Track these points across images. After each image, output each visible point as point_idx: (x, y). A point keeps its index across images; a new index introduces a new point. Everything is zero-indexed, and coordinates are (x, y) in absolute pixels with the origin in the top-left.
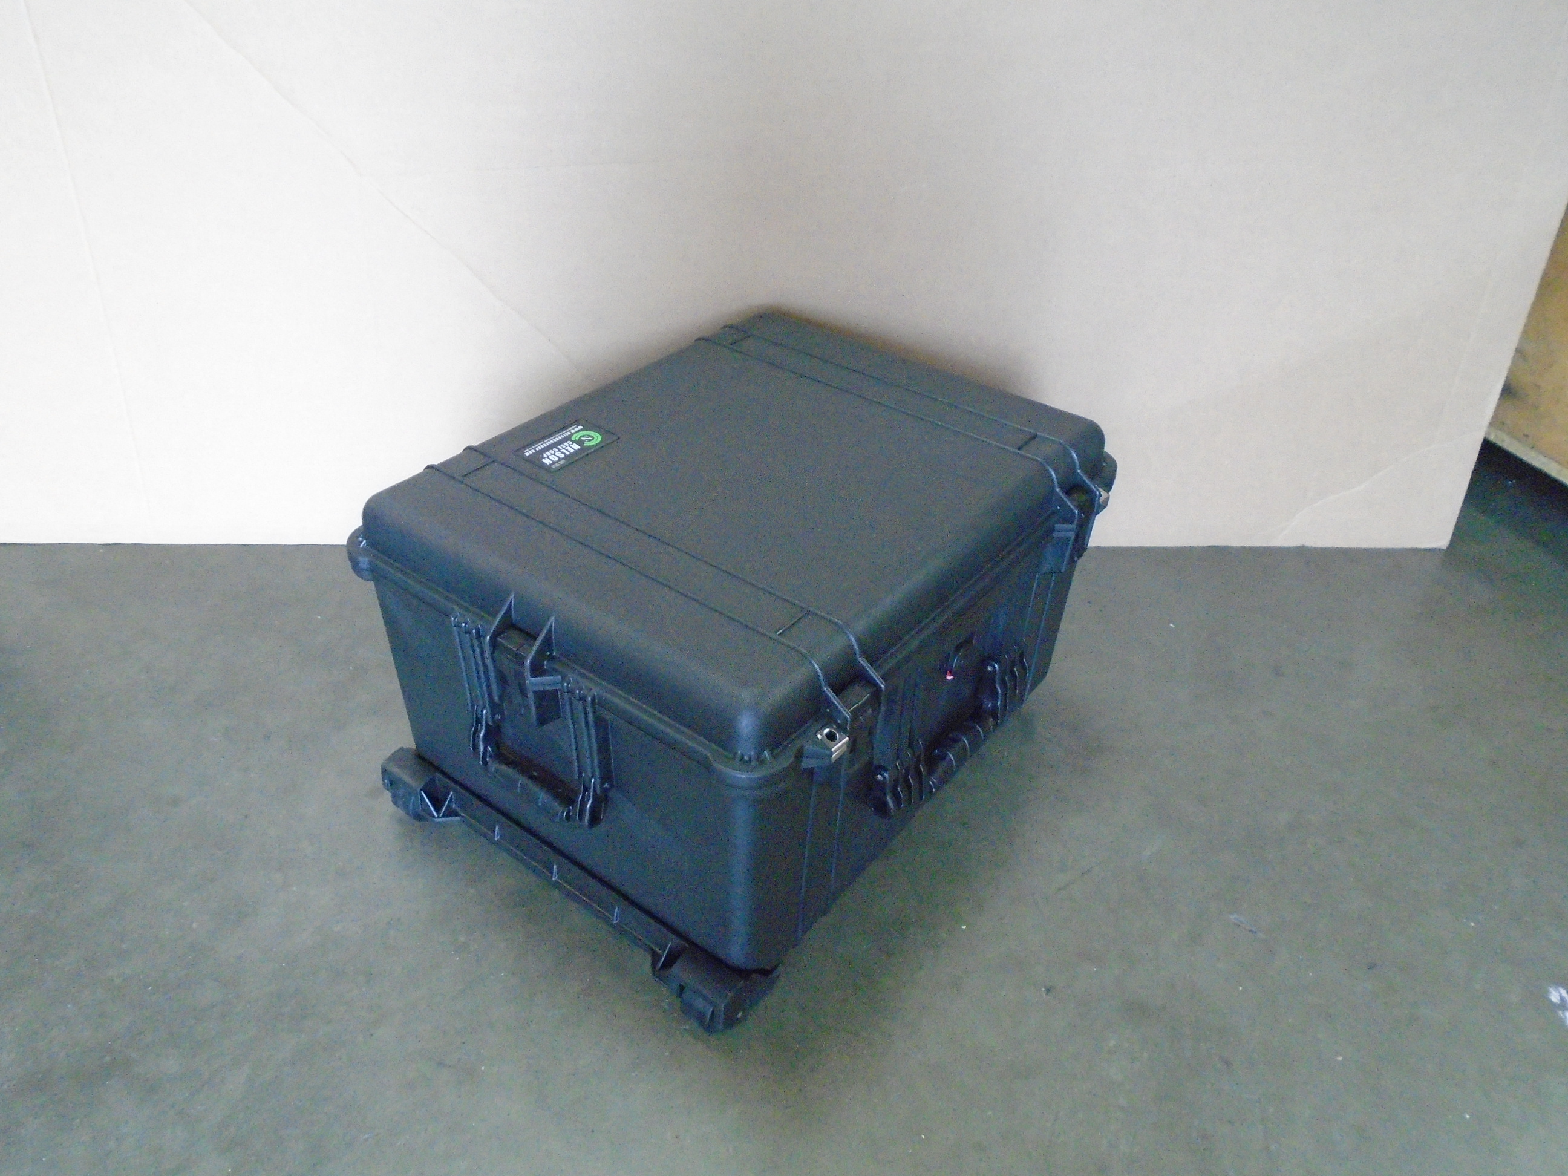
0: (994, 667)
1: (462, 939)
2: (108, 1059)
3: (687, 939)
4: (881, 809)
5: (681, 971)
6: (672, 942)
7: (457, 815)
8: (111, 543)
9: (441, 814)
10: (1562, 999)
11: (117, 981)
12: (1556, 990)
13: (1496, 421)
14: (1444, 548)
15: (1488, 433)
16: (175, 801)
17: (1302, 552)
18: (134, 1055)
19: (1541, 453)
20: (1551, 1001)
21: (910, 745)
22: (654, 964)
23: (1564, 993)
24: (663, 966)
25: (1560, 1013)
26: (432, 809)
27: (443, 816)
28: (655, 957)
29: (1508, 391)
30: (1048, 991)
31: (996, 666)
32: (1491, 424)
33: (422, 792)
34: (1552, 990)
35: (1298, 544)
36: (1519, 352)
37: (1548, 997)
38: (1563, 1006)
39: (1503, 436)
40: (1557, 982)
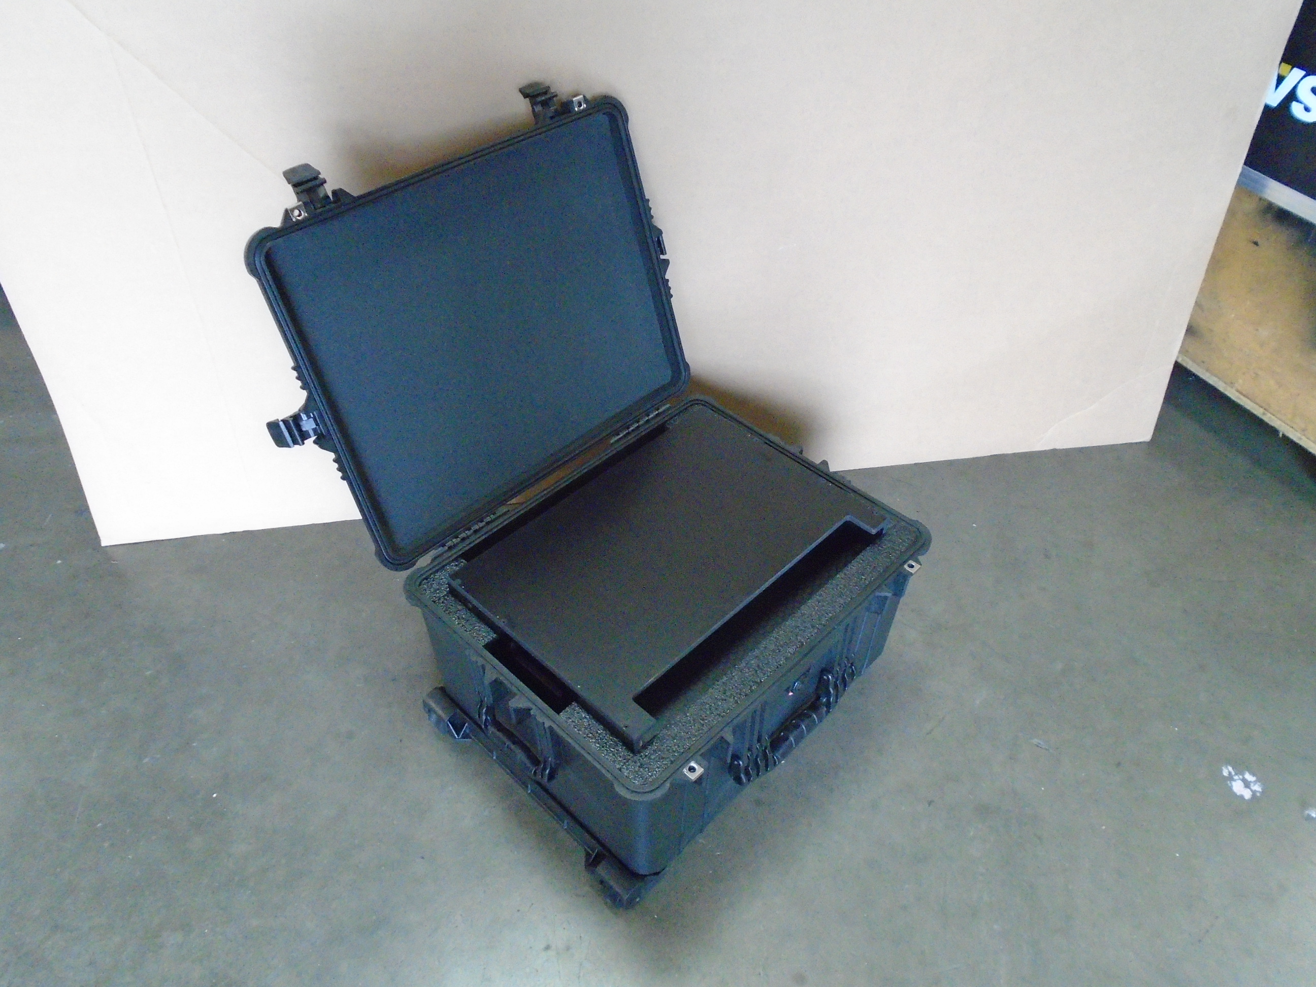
0: (828, 677)
3: (607, 849)
4: (738, 780)
5: (602, 870)
6: (598, 848)
7: (470, 738)
10: (1230, 773)
12: (1227, 767)
13: (1183, 350)
14: (1149, 441)
15: (1178, 357)
20: (1223, 776)
21: (759, 741)
22: (587, 861)
24: (592, 863)
25: (1229, 782)
26: (454, 733)
27: (461, 738)
28: (588, 855)
29: (1191, 331)
30: (929, 804)
31: (830, 677)
32: (1180, 352)
34: (1224, 769)
35: (1051, 448)
36: (1198, 304)
37: (1221, 771)
38: (1230, 778)
39: (1188, 360)
40: (1228, 762)
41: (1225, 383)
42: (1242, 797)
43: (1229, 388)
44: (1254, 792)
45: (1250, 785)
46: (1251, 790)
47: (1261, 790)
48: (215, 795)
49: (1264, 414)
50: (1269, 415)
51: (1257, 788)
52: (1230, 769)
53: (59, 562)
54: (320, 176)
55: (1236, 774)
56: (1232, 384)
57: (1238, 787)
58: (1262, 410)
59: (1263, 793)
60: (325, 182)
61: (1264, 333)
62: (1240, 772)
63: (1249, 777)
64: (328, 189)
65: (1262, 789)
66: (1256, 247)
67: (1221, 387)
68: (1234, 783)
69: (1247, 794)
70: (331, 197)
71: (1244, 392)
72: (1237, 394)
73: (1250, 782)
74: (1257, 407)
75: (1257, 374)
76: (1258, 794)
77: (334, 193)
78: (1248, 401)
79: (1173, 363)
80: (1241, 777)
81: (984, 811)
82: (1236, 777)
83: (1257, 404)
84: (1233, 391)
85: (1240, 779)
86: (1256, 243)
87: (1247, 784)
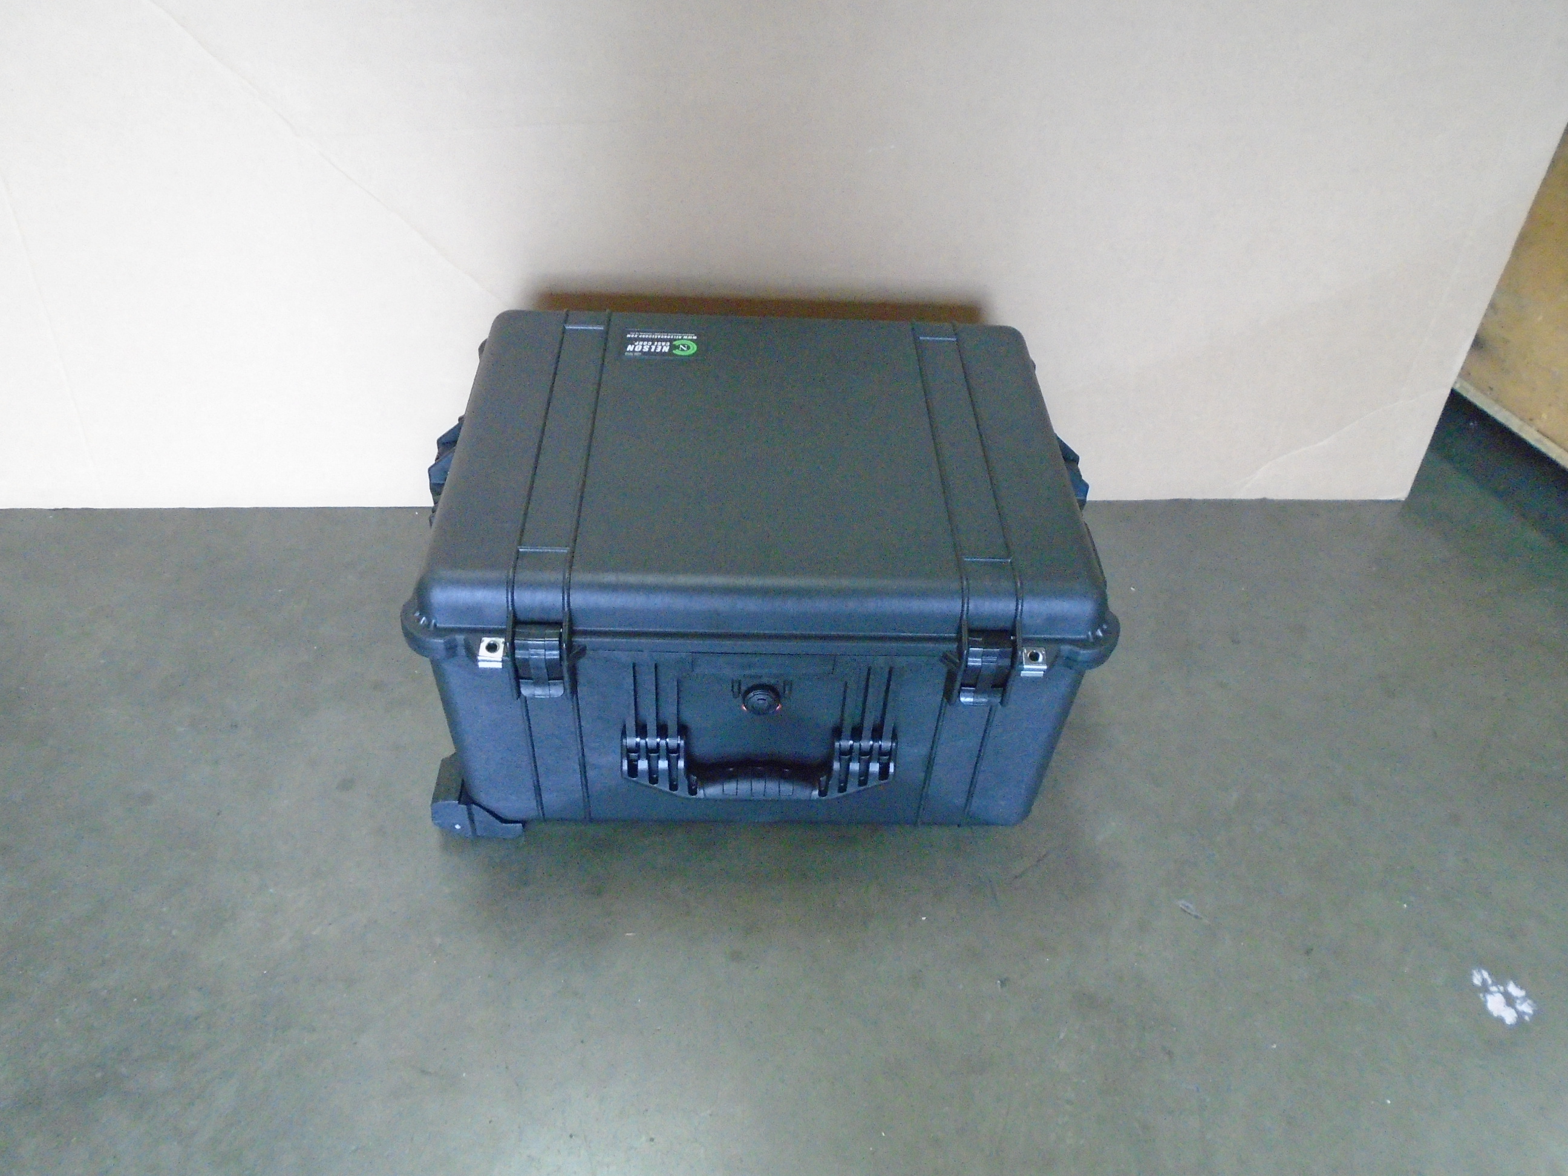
1: (438, 941)
2: (99, 1075)
8: (60, 508)
10: (1484, 981)
11: (104, 993)
12: (1480, 971)
13: (1465, 372)
14: (1403, 500)
15: (1455, 384)
16: (147, 798)
17: (1263, 504)
18: (124, 1070)
19: (1504, 407)
20: (1473, 984)
23: (1486, 975)
25: (1481, 995)
29: (1478, 344)
30: (1003, 983)
32: (1460, 375)
34: (1475, 972)
35: (1259, 496)
36: (1492, 306)
37: (1470, 976)
38: (1484, 988)
40: (1483, 964)
41: (1522, 419)
42: (1501, 1020)
43: (1526, 427)
44: (1521, 1014)
45: (1514, 1003)
46: (1517, 1011)
47: (1532, 1011)
51: (1526, 1008)
55: (1494, 984)
56: (1531, 421)
57: (1495, 1004)
59: (1535, 1015)
62: (1499, 980)
63: (1514, 990)
65: (1535, 1010)
67: (1515, 425)
68: (1489, 998)
69: (1509, 1017)
71: (1548, 432)
73: (1516, 997)
76: (1528, 1017)
79: (1448, 392)
80: (1501, 988)
81: (1086, 1002)
82: (1493, 989)
84: (1533, 431)
85: (1499, 992)
87: (1510, 1001)
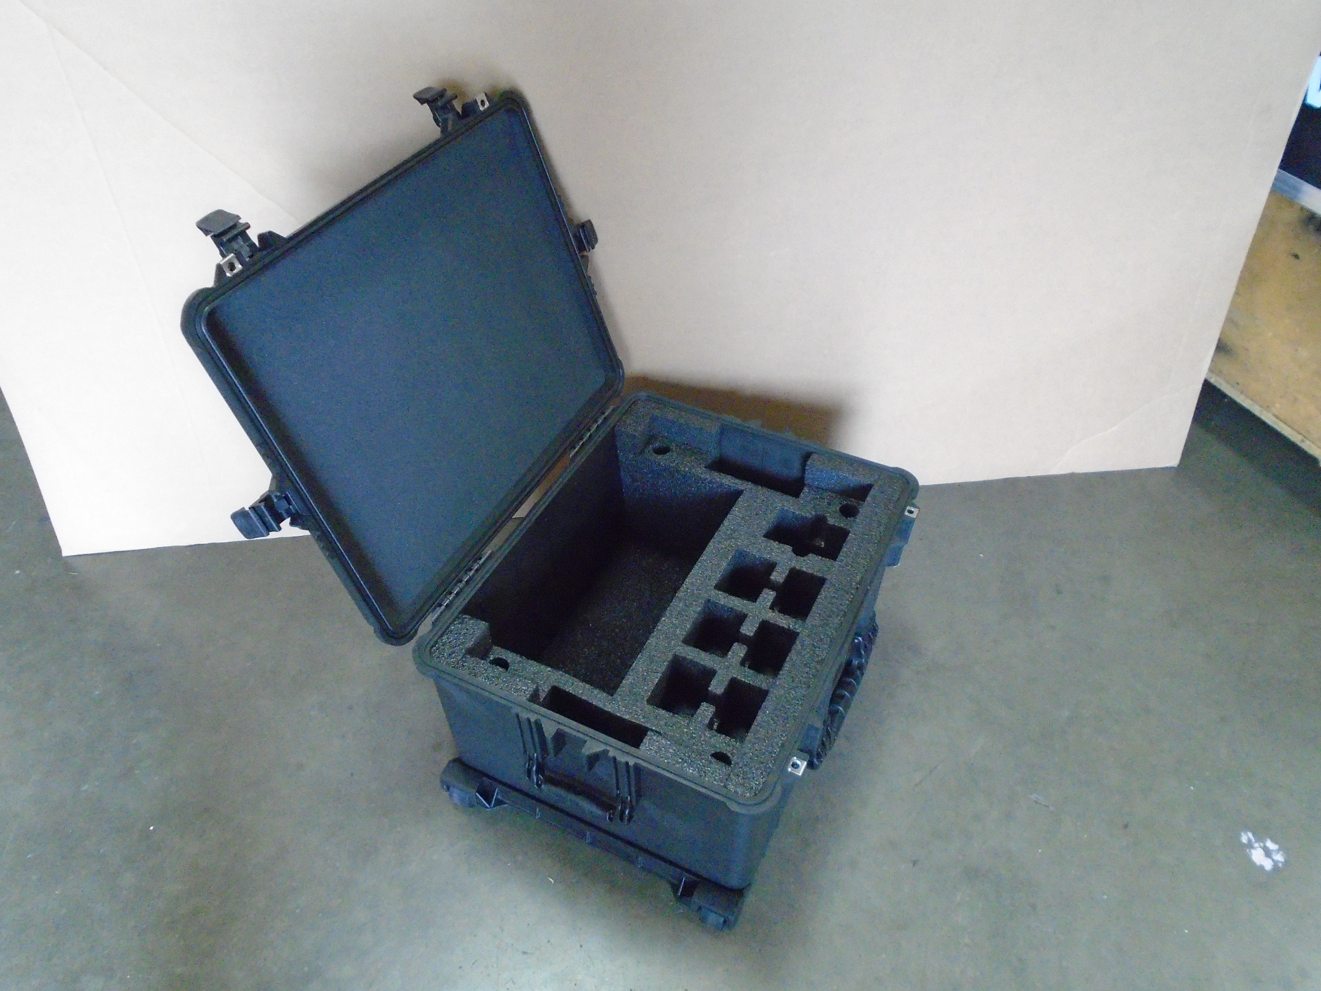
3: (695, 874)
5: (697, 899)
6: (685, 877)
7: (504, 804)
9: (492, 805)
10: (1250, 840)
12: (1246, 833)
13: (1214, 368)
14: (1176, 466)
15: (1207, 375)
17: (1072, 478)
20: (1242, 842)
24: (682, 893)
25: (1247, 850)
26: (484, 802)
27: (494, 806)
28: (675, 888)
29: (1222, 348)
30: (914, 864)
32: (1210, 369)
33: (477, 794)
34: (1243, 834)
35: (1068, 471)
37: (1240, 836)
38: (1250, 845)
39: (1221, 381)
40: (1246, 828)
41: (1261, 406)
42: (1262, 867)
43: (1265, 412)
44: (1275, 863)
45: (1271, 854)
46: (1273, 860)
47: (1283, 860)
48: (151, 828)
49: (1303, 441)
50: (1308, 442)
51: (1279, 857)
52: (1250, 835)
53: (18, 572)
54: (240, 221)
55: (1256, 841)
56: (1268, 408)
57: (1257, 856)
58: (1300, 437)
59: (1286, 863)
60: (249, 227)
61: (1304, 353)
62: (1260, 838)
63: (1270, 845)
64: (253, 235)
65: (1285, 859)
66: (1297, 261)
67: (1256, 410)
68: (1253, 851)
69: (1268, 865)
70: (257, 244)
71: (1282, 417)
72: (1274, 419)
73: (1273, 850)
74: (1294, 433)
75: (1296, 400)
76: (1280, 865)
77: (261, 237)
78: (1284, 426)
79: (1202, 381)
80: (1262, 844)
81: (973, 874)
82: (1256, 845)
83: (1295, 430)
84: (1270, 415)
85: (1261, 847)
86: (1296, 256)
87: (1268, 853)
